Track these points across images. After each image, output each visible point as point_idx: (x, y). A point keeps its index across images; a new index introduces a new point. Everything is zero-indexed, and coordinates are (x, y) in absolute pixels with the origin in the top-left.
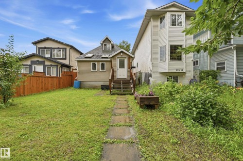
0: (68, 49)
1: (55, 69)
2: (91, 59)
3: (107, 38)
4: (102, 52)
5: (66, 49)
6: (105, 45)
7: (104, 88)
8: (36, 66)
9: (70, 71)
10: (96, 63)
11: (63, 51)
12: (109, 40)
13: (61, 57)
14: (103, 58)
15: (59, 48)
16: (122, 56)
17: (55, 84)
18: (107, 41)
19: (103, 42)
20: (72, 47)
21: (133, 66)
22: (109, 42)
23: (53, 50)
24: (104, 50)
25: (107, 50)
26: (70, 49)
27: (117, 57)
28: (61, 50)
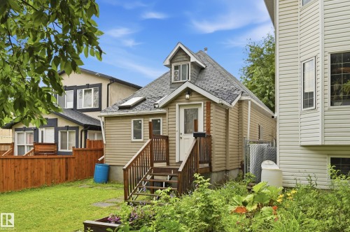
0: (105, 86)
1: (74, 135)
2: (130, 112)
3: (180, 49)
5: (100, 85)
6: (176, 68)
8: (44, 129)
10: (142, 121)
11: (95, 91)
13: (92, 107)
15: (88, 86)
16: (187, 100)
18: (180, 56)
19: (172, 61)
20: (113, 81)
22: (185, 59)
23: (78, 91)
24: (173, 81)
25: (181, 81)
26: (108, 85)
27: (177, 104)
28: (92, 89)
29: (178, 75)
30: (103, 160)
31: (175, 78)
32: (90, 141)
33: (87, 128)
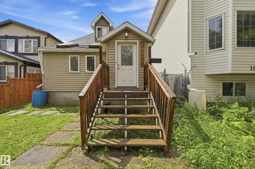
0: (43, 38)
3: (102, 18)
5: (39, 38)
6: (99, 29)
10: (78, 57)
12: (106, 21)
13: (32, 52)
15: (28, 37)
16: (126, 39)
18: (102, 22)
19: (96, 24)
20: (49, 36)
22: (106, 25)
23: (19, 40)
26: (46, 38)
27: (116, 41)
28: (32, 40)
30: (41, 87)
31: (98, 35)
32: (30, 74)
33: (26, 64)
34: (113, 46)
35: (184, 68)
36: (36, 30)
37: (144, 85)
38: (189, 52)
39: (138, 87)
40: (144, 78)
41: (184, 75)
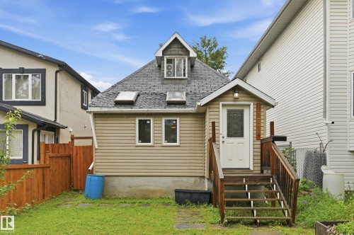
0: (51, 72)
1: (18, 138)
2: (135, 109)
4: (158, 82)
5: (43, 72)
6: (169, 61)
7: (185, 198)
9: (57, 140)
10: (152, 121)
12: (183, 47)
13: (30, 99)
14: (170, 104)
15: (22, 70)
16: (236, 99)
17: (35, 188)
18: (175, 49)
19: (164, 52)
20: (63, 68)
21: (277, 134)
22: (180, 53)
23: (5, 76)
24: (165, 77)
25: (176, 77)
26: (57, 72)
27: (221, 103)
28: (30, 75)
29: (172, 70)
31: (167, 73)
34: (217, 110)
35: (319, 139)
36: (40, 58)
37: (262, 166)
38: (325, 116)
39: (252, 169)
40: (261, 156)
41: (318, 150)
